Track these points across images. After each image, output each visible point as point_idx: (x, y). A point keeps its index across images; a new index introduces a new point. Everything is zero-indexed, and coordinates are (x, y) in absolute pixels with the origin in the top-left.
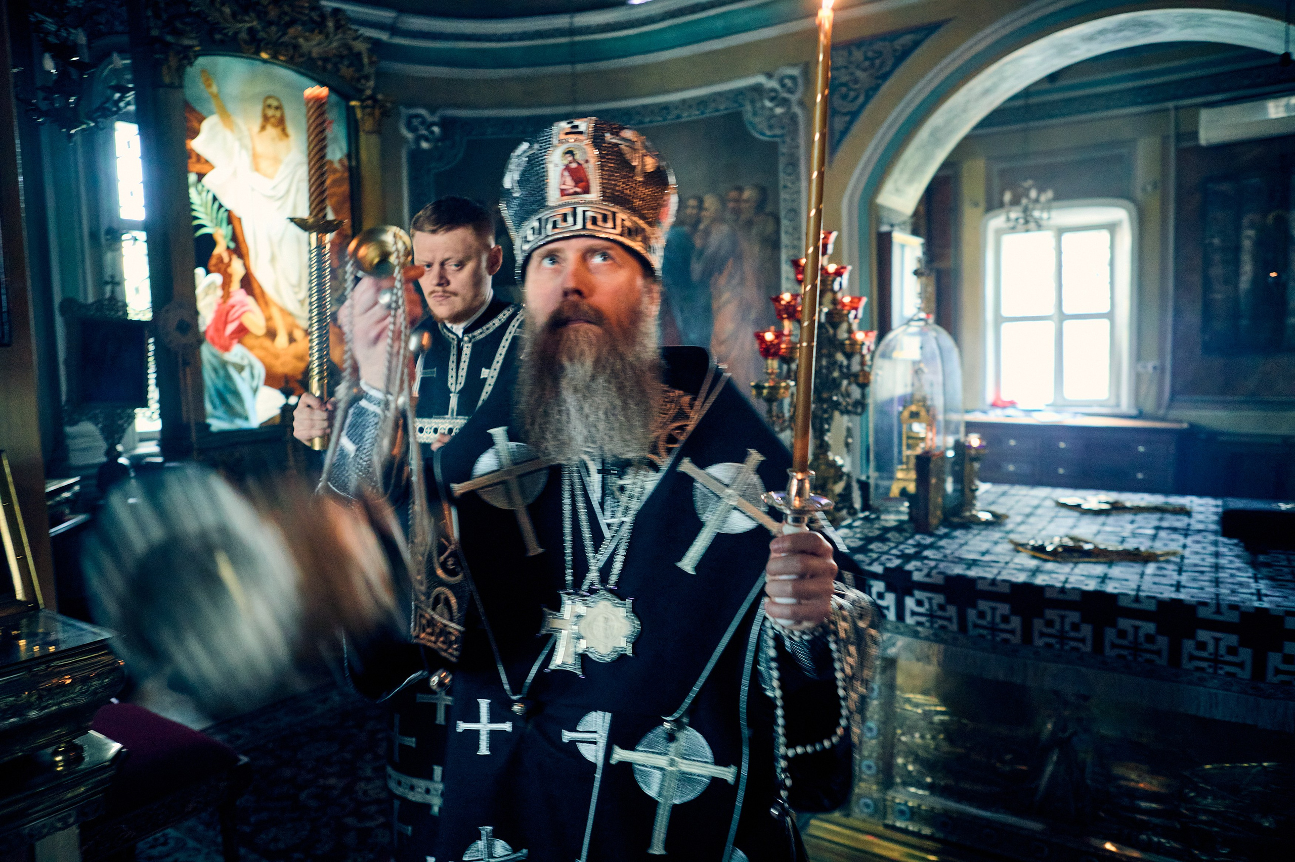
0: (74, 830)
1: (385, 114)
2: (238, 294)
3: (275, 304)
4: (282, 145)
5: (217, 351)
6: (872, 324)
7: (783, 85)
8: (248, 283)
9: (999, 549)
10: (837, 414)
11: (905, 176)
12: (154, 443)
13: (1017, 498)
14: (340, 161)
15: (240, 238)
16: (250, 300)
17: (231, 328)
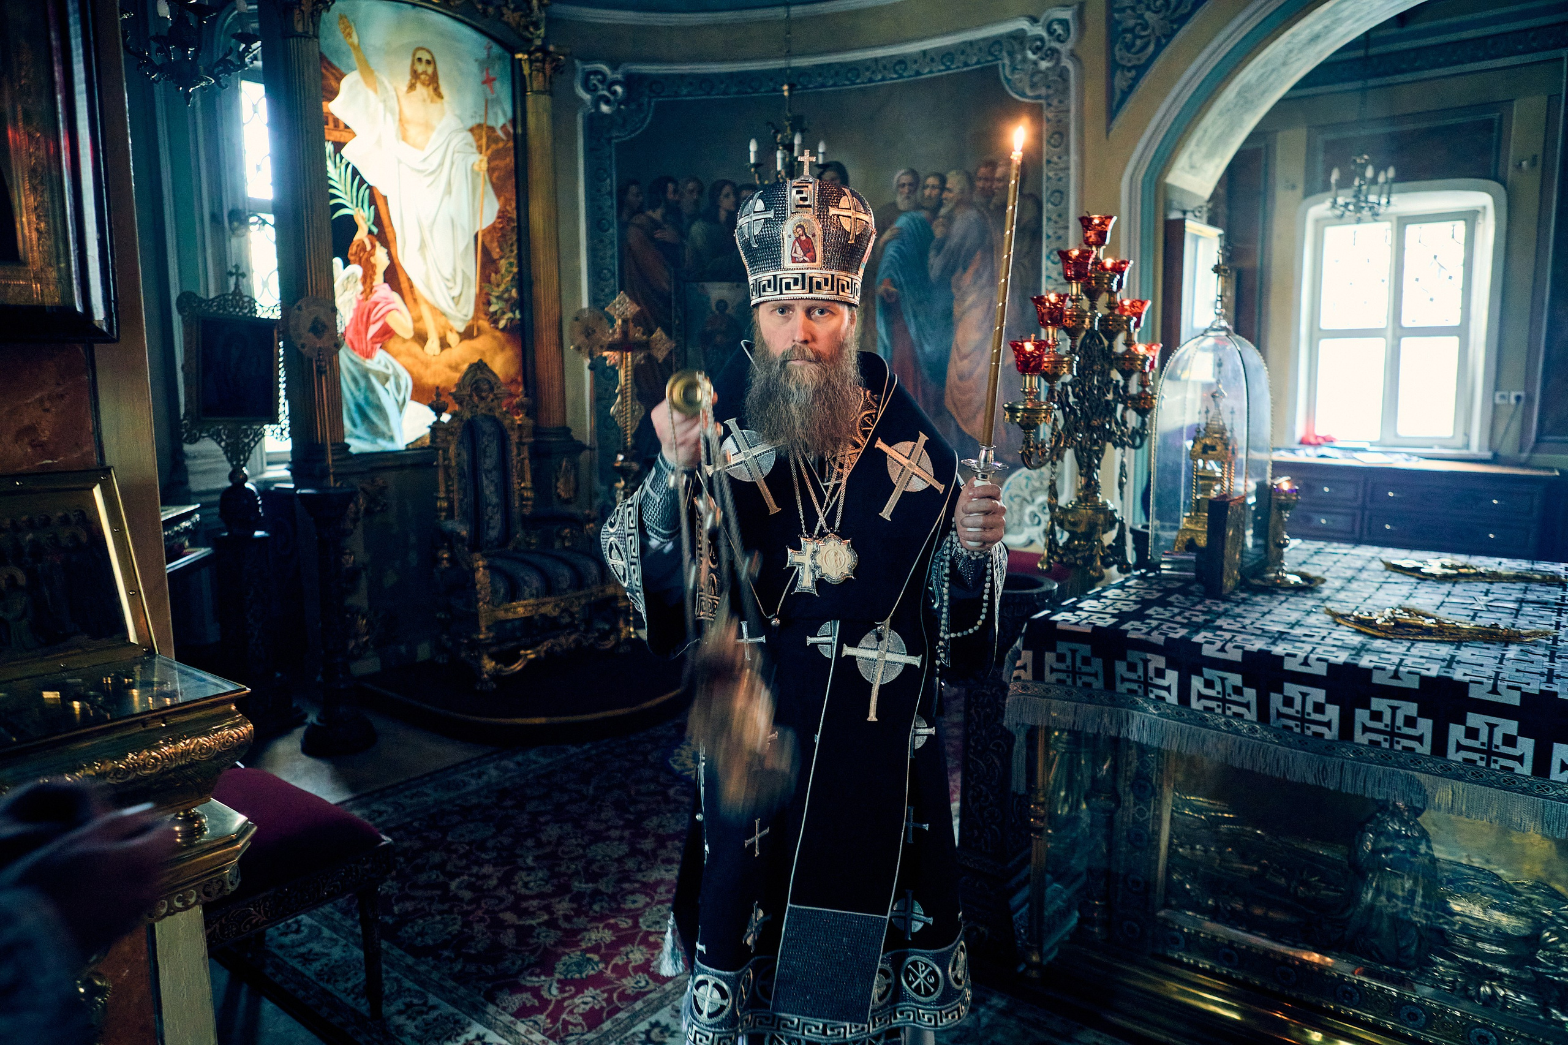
0: (198, 910)
1: (558, 69)
2: (382, 290)
3: (426, 302)
4: (434, 108)
5: (357, 357)
6: (1154, 335)
7: (1051, 32)
8: (393, 276)
9: (1312, 620)
10: (1109, 445)
11: (1204, 149)
12: (285, 466)
13: (1335, 558)
14: (504, 127)
15: (386, 222)
16: (395, 296)
17: (373, 329)
